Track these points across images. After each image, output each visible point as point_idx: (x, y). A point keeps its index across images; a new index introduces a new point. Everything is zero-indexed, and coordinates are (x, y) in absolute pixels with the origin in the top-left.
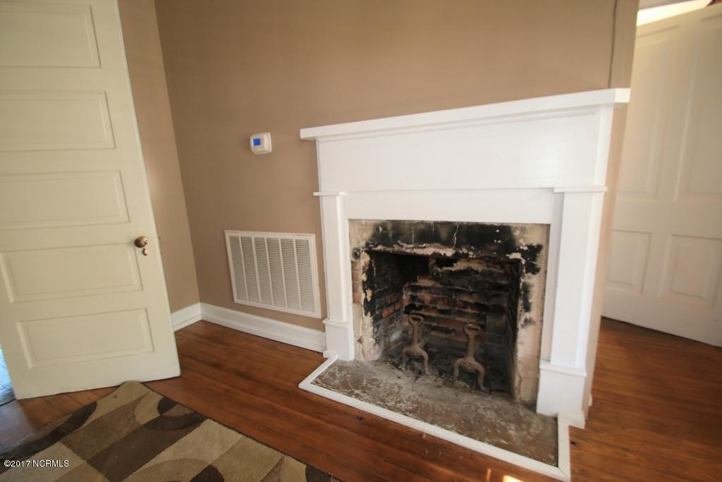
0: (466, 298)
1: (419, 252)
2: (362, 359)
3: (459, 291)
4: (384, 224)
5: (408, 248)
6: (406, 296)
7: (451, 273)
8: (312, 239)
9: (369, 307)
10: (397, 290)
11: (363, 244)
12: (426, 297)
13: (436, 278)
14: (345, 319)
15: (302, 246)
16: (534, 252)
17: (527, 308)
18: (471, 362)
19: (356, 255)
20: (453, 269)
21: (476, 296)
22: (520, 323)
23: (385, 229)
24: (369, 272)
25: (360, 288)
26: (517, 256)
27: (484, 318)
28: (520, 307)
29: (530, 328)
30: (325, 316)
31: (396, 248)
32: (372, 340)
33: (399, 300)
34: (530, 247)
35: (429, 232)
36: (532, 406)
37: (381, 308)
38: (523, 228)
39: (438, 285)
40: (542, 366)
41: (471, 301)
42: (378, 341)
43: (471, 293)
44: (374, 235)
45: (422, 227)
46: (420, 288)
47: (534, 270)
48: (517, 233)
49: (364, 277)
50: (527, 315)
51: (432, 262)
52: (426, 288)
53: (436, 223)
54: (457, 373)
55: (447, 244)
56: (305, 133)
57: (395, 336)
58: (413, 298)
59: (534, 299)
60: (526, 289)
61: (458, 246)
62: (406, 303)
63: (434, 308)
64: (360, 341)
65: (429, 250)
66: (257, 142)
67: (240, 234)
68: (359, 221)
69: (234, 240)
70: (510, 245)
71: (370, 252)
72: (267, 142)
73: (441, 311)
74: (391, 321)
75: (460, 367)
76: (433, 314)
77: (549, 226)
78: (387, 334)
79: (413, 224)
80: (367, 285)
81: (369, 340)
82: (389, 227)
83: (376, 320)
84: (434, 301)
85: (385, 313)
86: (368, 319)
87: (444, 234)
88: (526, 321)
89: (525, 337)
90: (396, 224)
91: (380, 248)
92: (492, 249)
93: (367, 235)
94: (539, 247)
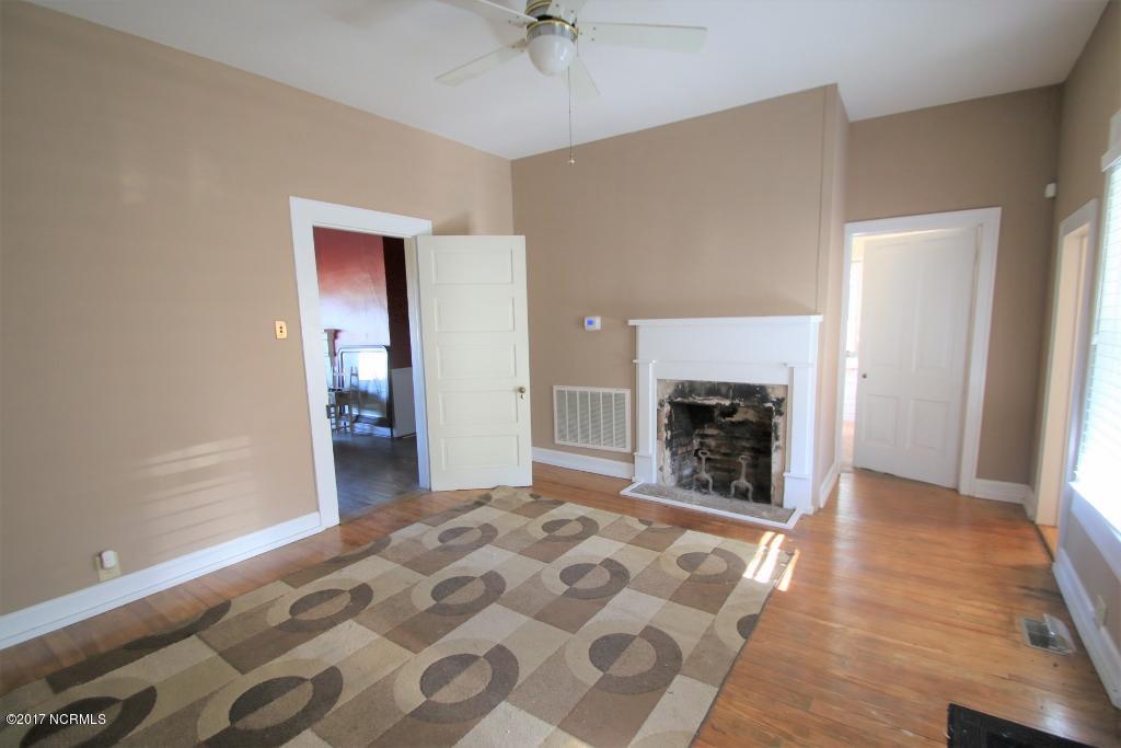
0: (745, 444)
1: (707, 402)
2: (662, 484)
3: (738, 438)
4: (683, 383)
5: (699, 400)
6: (696, 442)
7: (733, 423)
8: (627, 393)
9: (669, 443)
10: (689, 435)
11: (667, 396)
12: (712, 443)
13: (720, 427)
14: (651, 451)
15: (620, 398)
16: (780, 402)
17: (777, 439)
18: (743, 482)
19: (661, 404)
20: (733, 419)
21: (751, 442)
22: (773, 448)
23: (683, 386)
24: (670, 417)
25: (663, 429)
26: (770, 405)
27: (757, 459)
28: (773, 438)
29: (780, 451)
30: (634, 448)
31: (691, 400)
32: (670, 470)
33: (691, 443)
34: (778, 399)
35: (714, 389)
36: (781, 505)
37: (677, 447)
38: (773, 387)
39: (722, 434)
40: (785, 474)
41: (748, 445)
42: (673, 473)
43: (748, 439)
44: (676, 391)
45: (708, 386)
46: (707, 436)
47: (780, 413)
48: (770, 390)
49: (666, 421)
50: (777, 443)
51: (717, 413)
52: (712, 436)
53: (719, 384)
54: (733, 491)
55: (726, 397)
56: (632, 322)
57: (687, 472)
58: (702, 444)
59: (780, 433)
60: (776, 426)
61: (733, 398)
62: (696, 447)
63: (718, 452)
64: (661, 469)
65: (713, 401)
66: (590, 323)
67: (567, 389)
68: (665, 380)
69: (561, 393)
70: (765, 398)
71: (671, 403)
72: (598, 323)
73: (725, 454)
74: (684, 459)
75: (736, 487)
76: (717, 457)
77: (787, 386)
78: (680, 469)
79: (702, 383)
80: (669, 426)
81: (668, 470)
82: (686, 385)
83: (674, 454)
84: (718, 446)
85: (680, 452)
86: (668, 453)
87: (724, 390)
88: (777, 447)
89: (776, 457)
90: (691, 383)
91: (679, 399)
92: (755, 401)
93: (670, 390)
94: (783, 399)
